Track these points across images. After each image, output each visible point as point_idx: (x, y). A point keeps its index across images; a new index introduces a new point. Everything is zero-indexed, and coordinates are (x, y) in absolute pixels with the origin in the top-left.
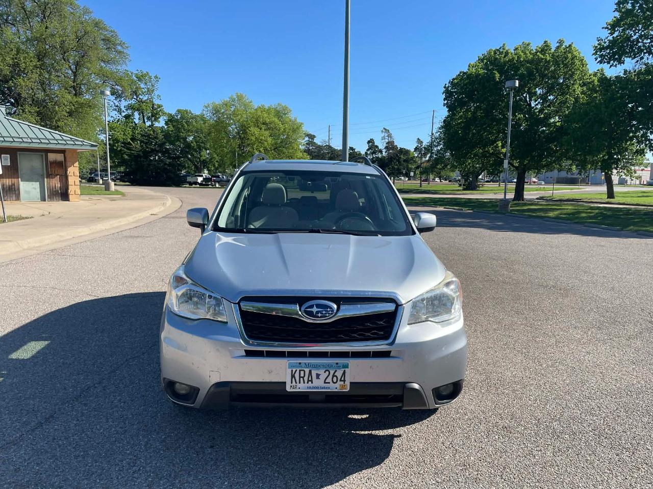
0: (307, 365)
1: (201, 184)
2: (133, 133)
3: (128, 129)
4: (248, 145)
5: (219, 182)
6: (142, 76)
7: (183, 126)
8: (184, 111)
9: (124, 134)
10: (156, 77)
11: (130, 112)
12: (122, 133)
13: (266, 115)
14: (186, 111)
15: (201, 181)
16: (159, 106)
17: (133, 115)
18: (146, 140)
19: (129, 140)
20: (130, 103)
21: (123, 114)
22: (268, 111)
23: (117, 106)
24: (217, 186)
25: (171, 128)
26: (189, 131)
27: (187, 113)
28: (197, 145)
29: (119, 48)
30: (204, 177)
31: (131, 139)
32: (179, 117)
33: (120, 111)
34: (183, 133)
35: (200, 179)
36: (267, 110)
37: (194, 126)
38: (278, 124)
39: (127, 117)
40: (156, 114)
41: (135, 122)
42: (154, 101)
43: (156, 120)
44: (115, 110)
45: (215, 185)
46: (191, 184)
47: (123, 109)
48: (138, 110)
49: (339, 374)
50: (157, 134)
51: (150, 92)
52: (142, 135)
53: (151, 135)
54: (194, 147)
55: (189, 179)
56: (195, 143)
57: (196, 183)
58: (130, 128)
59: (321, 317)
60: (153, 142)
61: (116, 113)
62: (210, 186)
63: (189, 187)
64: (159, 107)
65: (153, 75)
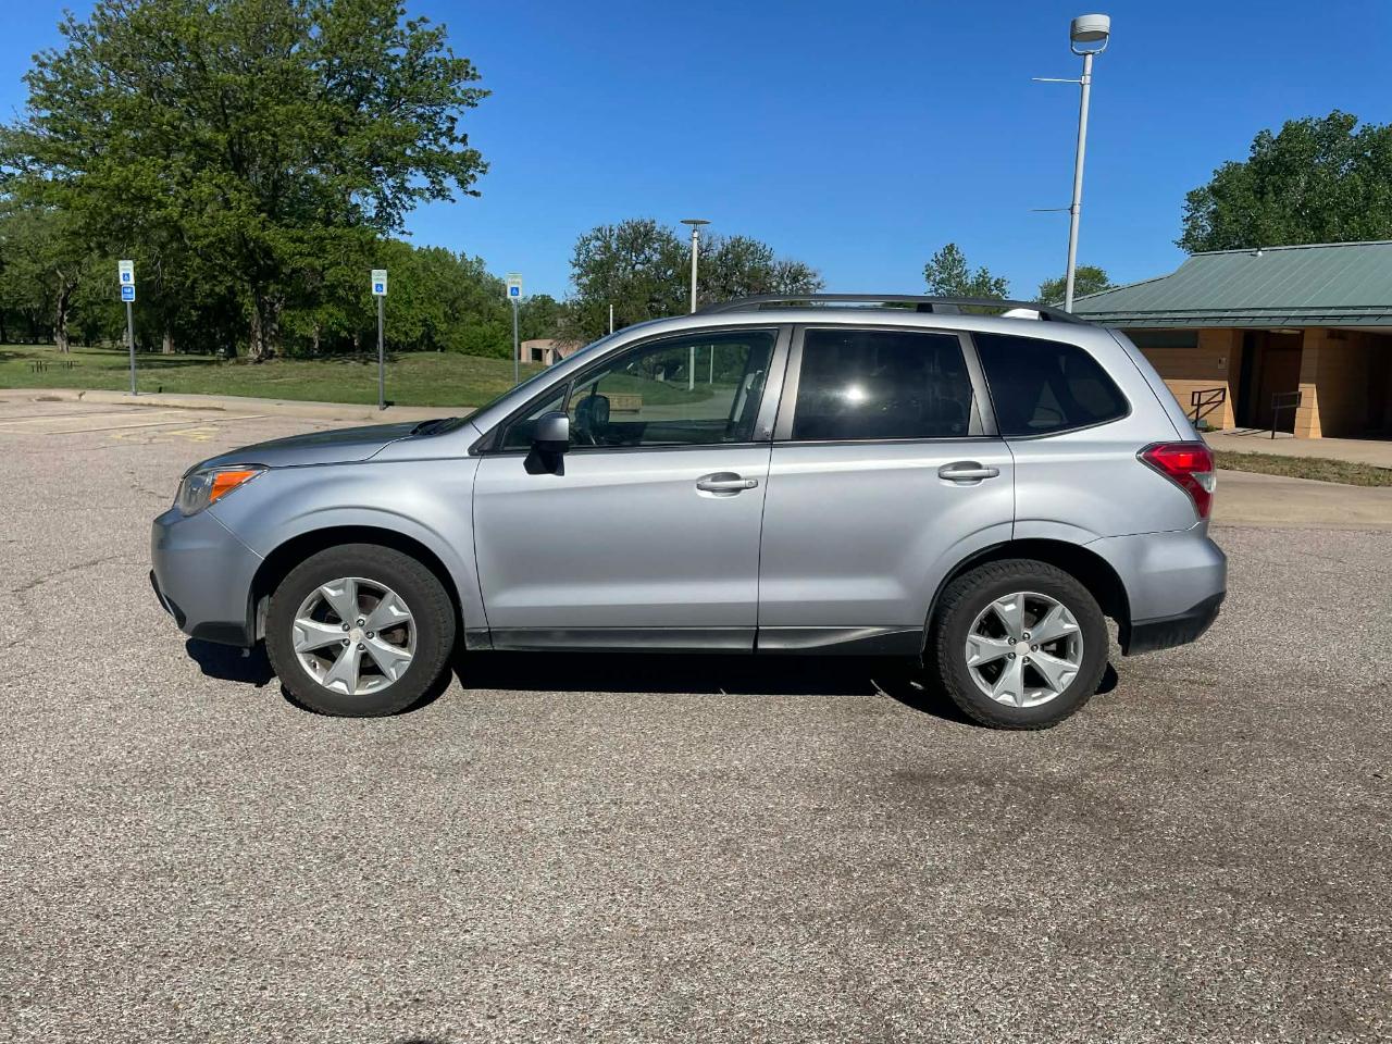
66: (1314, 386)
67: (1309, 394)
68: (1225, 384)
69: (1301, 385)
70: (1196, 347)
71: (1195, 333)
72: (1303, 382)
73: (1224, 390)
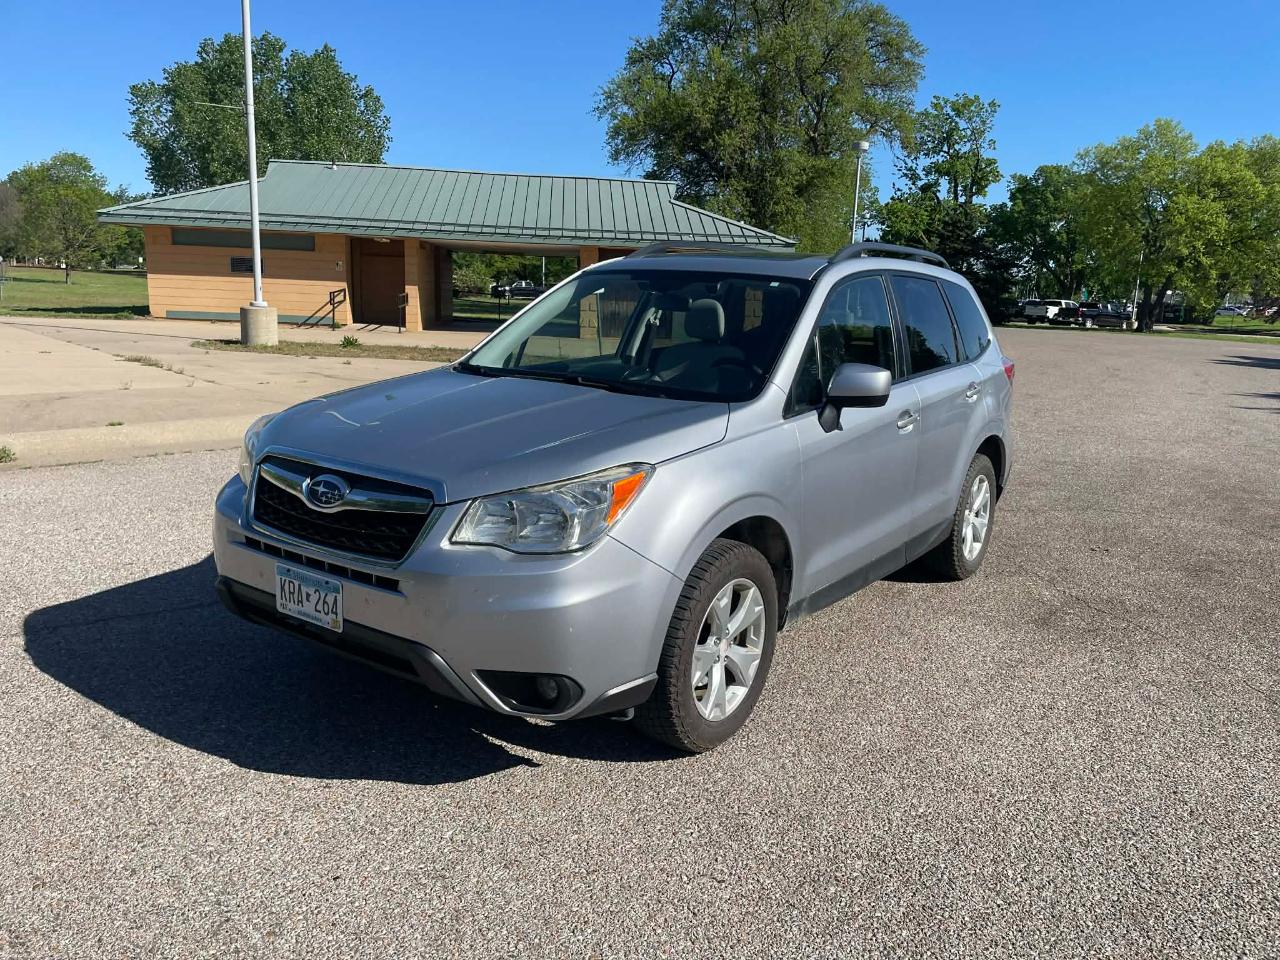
0: (298, 576)
1: (1051, 321)
2: (931, 219)
3: (922, 212)
4: (1170, 234)
5: (1093, 318)
6: (964, 106)
7: (1045, 201)
8: (1054, 168)
9: (914, 223)
10: (992, 104)
11: (933, 177)
12: (910, 221)
13: (1221, 165)
14: (1058, 169)
15: (1056, 315)
16: (991, 162)
17: (937, 183)
18: (949, 231)
19: (921, 234)
20: (934, 160)
21: (920, 183)
22: (1231, 156)
23: (910, 169)
24: (1089, 325)
25: (1020, 206)
26: (1055, 210)
27: (1058, 172)
28: (1069, 239)
29: (907, 55)
30: (1064, 306)
31: (925, 232)
32: (1040, 181)
33: (914, 178)
34: (1042, 215)
35: (1052, 311)
36: (1230, 153)
37: (1068, 200)
38: (1253, 185)
39: (925, 189)
40: (981, 179)
41: (938, 198)
42: (982, 151)
43: (981, 191)
44: (906, 175)
45: (1084, 324)
46: (1031, 320)
47: (922, 174)
48: (947, 174)
49: (330, 599)
50: (971, 220)
51: (977, 134)
52: (946, 224)
53: (960, 221)
54: (1061, 243)
55: (1030, 311)
56: (1065, 236)
57: (1043, 318)
58: (926, 211)
59: (326, 503)
60: (962, 236)
61: (907, 181)
62: (1073, 326)
63: (1026, 327)
64: (990, 165)
65: (985, 101)
66: (416, 287)
67: (413, 292)
68: (344, 285)
69: (407, 287)
70: (313, 250)
71: (311, 237)
72: (409, 284)
73: (344, 290)
